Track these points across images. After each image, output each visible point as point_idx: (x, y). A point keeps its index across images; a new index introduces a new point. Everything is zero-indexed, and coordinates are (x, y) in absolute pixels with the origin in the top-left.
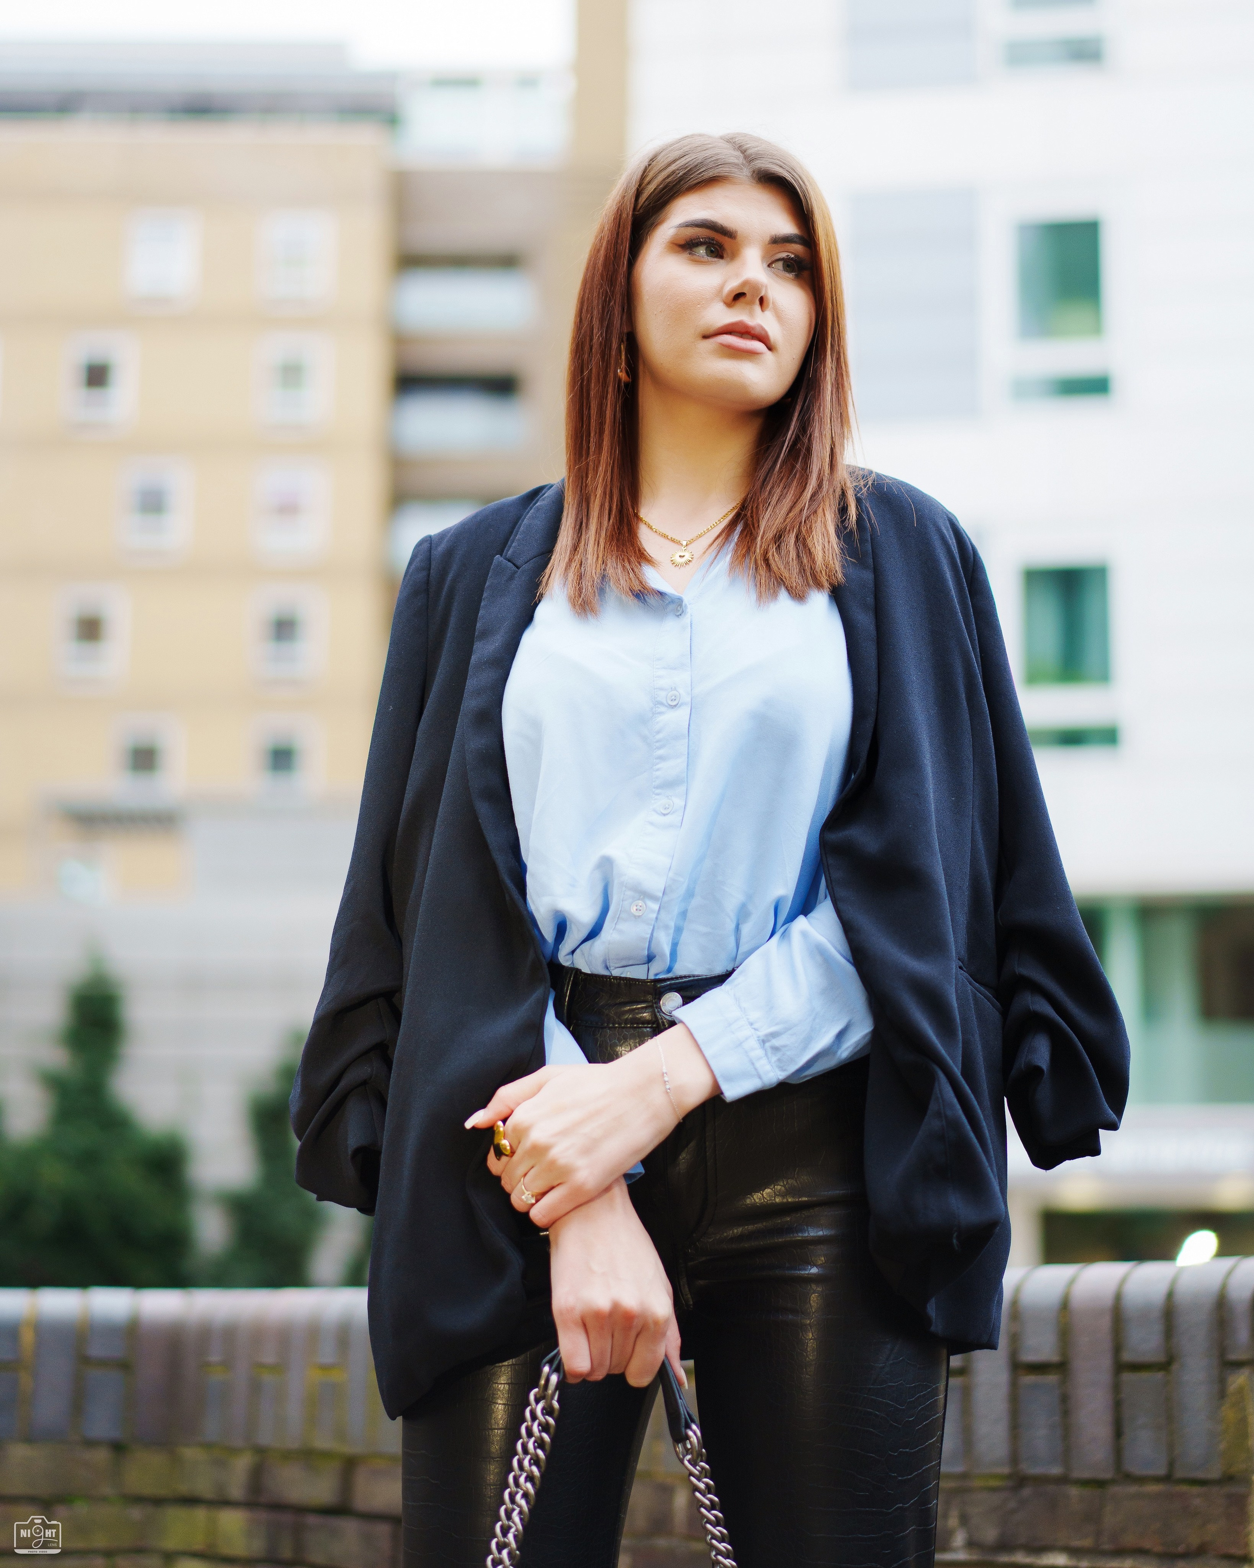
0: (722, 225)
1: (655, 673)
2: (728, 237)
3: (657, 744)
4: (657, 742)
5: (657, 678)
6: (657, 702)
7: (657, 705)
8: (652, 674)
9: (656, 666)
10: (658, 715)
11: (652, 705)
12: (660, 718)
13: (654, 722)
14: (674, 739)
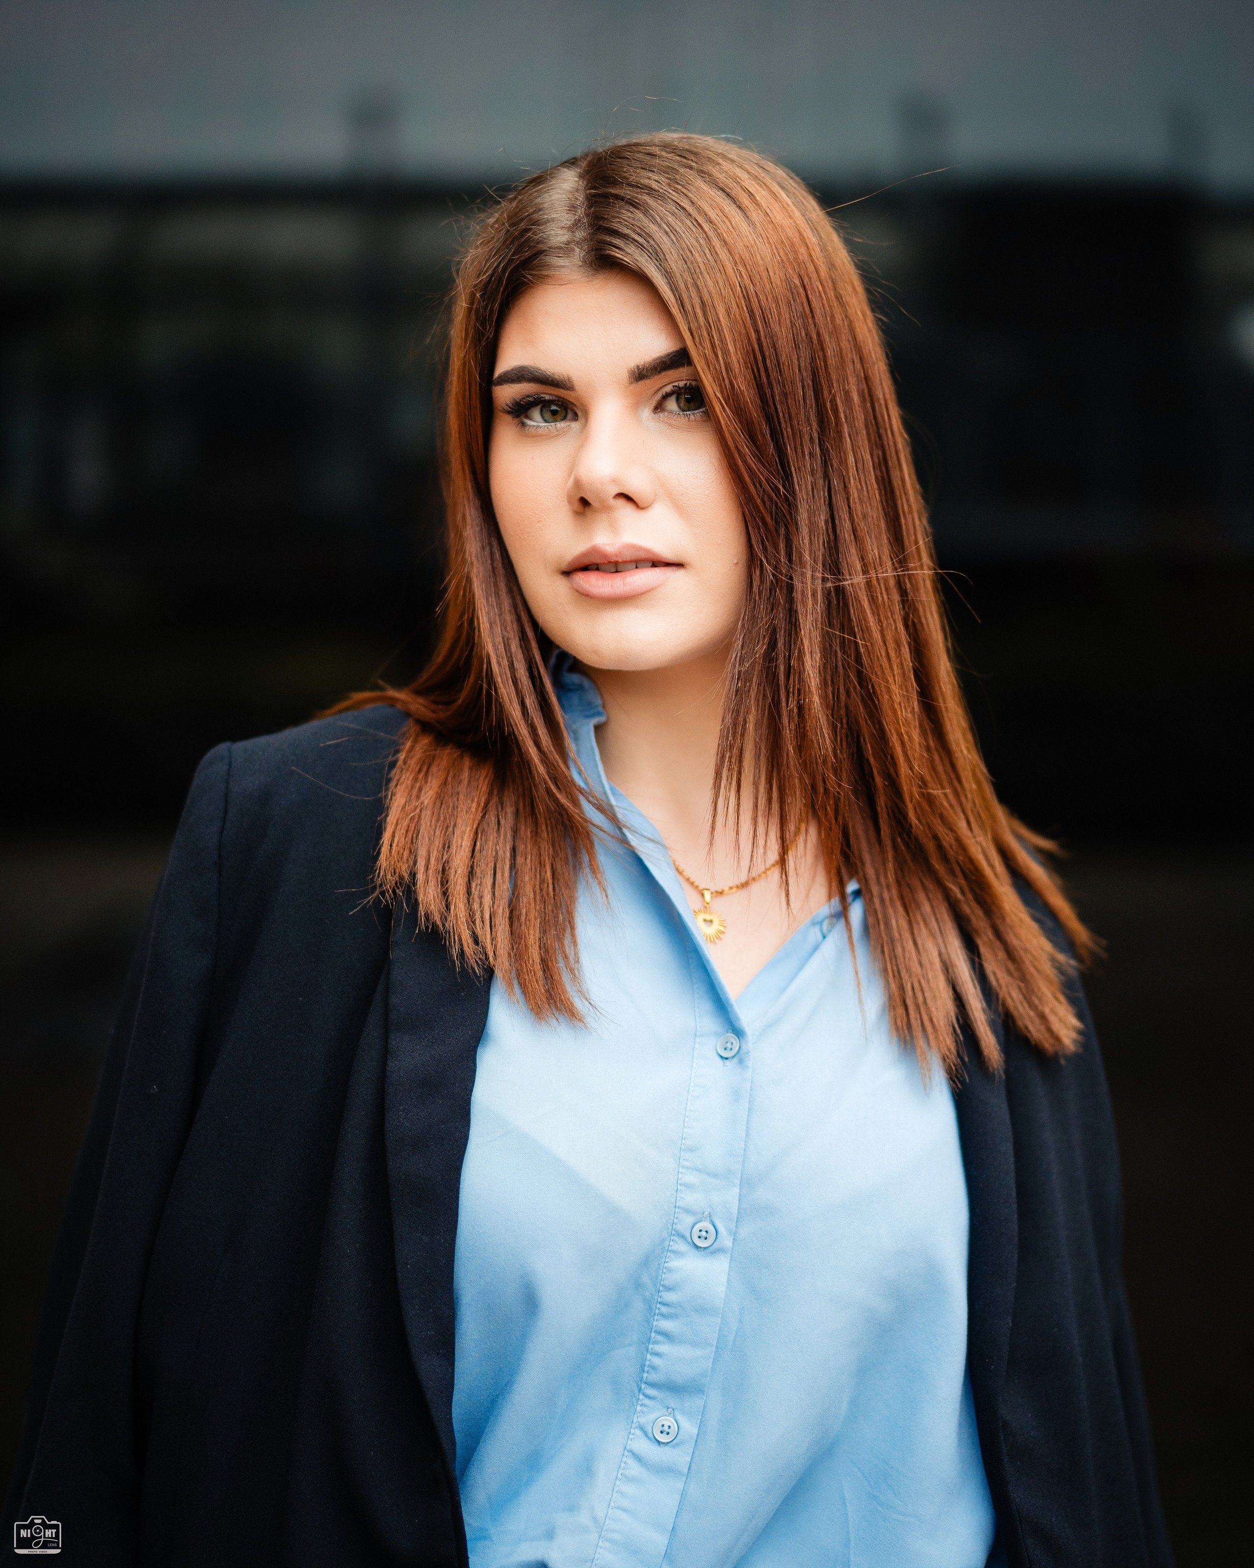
1: (681, 1176)
3: (664, 1309)
4: (664, 1304)
5: (683, 1188)
6: (673, 1232)
7: (672, 1237)
8: (677, 1179)
9: (686, 1163)
10: (673, 1256)
11: (665, 1234)
12: (675, 1263)
13: (662, 1266)
14: (696, 1310)
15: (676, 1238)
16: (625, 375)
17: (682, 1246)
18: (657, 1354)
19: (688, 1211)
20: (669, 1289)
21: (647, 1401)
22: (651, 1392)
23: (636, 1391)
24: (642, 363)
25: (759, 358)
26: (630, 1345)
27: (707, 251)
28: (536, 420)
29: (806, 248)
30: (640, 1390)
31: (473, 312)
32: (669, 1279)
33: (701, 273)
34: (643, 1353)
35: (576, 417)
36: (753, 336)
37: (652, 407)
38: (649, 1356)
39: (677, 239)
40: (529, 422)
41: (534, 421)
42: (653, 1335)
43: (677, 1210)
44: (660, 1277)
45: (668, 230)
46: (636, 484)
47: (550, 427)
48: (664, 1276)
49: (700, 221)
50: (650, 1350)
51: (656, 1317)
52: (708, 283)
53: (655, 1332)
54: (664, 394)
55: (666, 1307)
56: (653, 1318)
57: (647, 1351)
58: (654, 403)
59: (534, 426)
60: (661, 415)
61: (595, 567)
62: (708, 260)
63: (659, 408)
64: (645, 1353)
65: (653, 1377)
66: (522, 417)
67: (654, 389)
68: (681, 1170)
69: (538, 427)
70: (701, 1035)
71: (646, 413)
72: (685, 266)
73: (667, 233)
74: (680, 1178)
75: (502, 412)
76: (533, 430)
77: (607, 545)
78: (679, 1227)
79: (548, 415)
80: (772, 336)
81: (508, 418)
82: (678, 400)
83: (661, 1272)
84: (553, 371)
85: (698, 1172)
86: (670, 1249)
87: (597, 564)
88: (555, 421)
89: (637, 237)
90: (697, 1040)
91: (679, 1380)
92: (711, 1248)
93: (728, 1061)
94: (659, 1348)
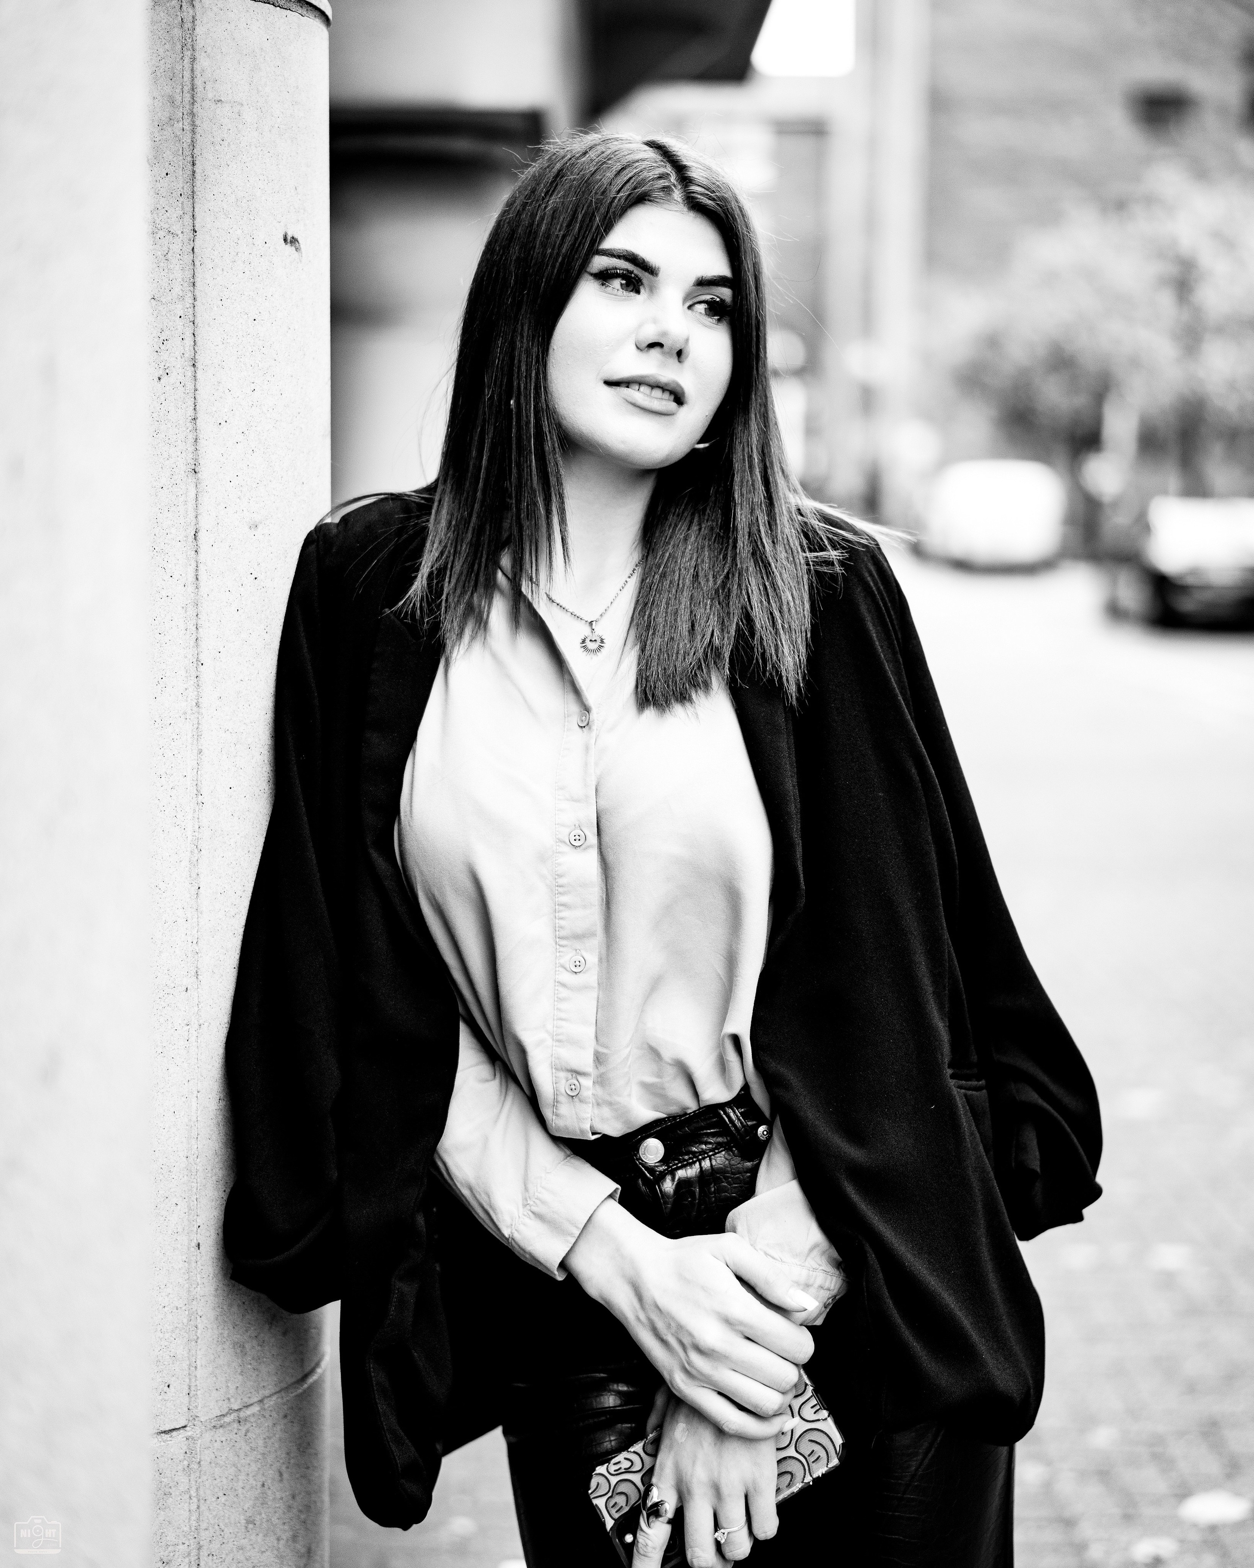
0: (644, 260)
2: (649, 273)
4: (561, 886)
5: (561, 813)
6: (557, 840)
7: (557, 844)
9: (560, 797)
10: (560, 855)
11: (551, 843)
12: (562, 859)
13: (554, 863)
14: (580, 886)
15: (560, 844)
17: (565, 848)
18: (561, 918)
19: (563, 825)
20: (560, 876)
21: (562, 949)
22: (563, 942)
26: (545, 917)
30: (556, 943)
32: (561, 870)
34: (553, 920)
38: (557, 921)
42: (557, 907)
43: (557, 826)
44: (554, 870)
48: (557, 868)
50: (557, 917)
51: (557, 896)
53: (558, 905)
55: (562, 888)
65: (563, 933)
70: (570, 715)
78: (560, 836)
83: (555, 866)
86: (557, 851)
90: (568, 717)
91: (579, 931)
92: (583, 846)
93: (583, 729)
94: (562, 915)
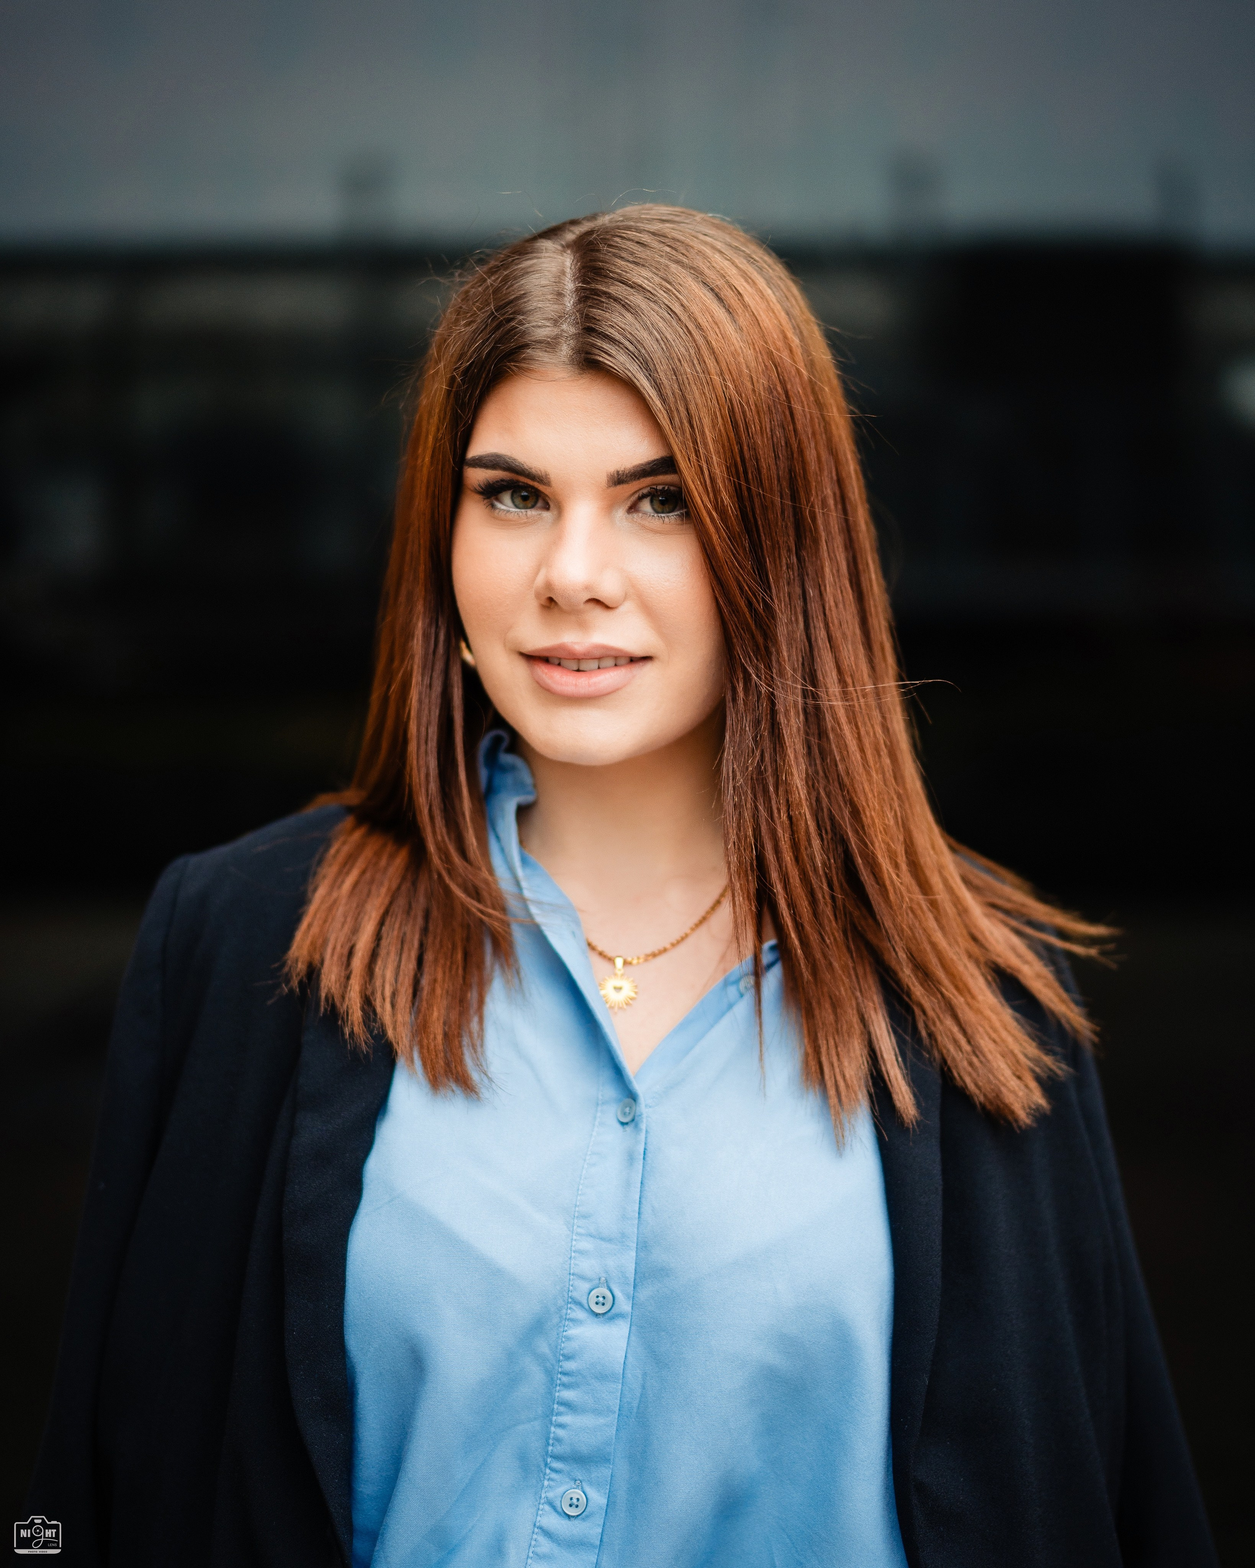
1: (574, 1243)
3: (565, 1379)
4: (565, 1374)
5: (577, 1255)
6: (570, 1300)
7: (569, 1305)
8: (570, 1245)
9: (580, 1230)
10: (571, 1324)
11: (560, 1302)
12: (573, 1331)
13: (561, 1334)
14: (597, 1378)
15: (573, 1306)
16: (603, 479)
17: (580, 1314)
18: (561, 1426)
19: (582, 1278)
20: (568, 1358)
21: (554, 1476)
22: (556, 1465)
23: (542, 1466)
24: (622, 469)
25: (741, 469)
26: (535, 1419)
27: (696, 362)
28: (506, 504)
29: (789, 352)
30: (546, 1464)
31: (452, 395)
32: (568, 1347)
33: (689, 383)
34: (548, 1427)
35: (547, 507)
36: (736, 449)
37: (627, 507)
38: (553, 1429)
39: (667, 348)
40: (499, 505)
41: (505, 505)
42: (556, 1406)
43: (572, 1277)
44: (559, 1347)
45: (658, 337)
46: (609, 588)
47: (521, 514)
48: (563, 1345)
49: (690, 328)
50: (554, 1422)
51: (558, 1388)
52: (695, 395)
53: (558, 1403)
54: (640, 495)
55: (567, 1377)
56: (555, 1389)
57: (551, 1423)
58: (629, 504)
59: (504, 510)
60: (635, 515)
61: (557, 662)
62: (697, 372)
63: (633, 508)
64: (549, 1426)
65: (558, 1449)
66: (493, 498)
67: (631, 492)
68: (574, 1237)
69: (508, 511)
70: (603, 1103)
71: (620, 513)
72: (674, 377)
73: (657, 340)
74: (573, 1244)
75: (472, 491)
76: (502, 514)
77: (575, 643)
78: (575, 1294)
79: (518, 501)
80: (754, 448)
81: (478, 497)
82: (652, 502)
83: (560, 1341)
84: (530, 465)
85: (592, 1238)
86: (568, 1317)
87: (560, 659)
88: (526, 507)
89: (627, 344)
90: (599, 1108)
91: (584, 1450)
92: (610, 1314)
93: (625, 1126)
94: (562, 1419)
